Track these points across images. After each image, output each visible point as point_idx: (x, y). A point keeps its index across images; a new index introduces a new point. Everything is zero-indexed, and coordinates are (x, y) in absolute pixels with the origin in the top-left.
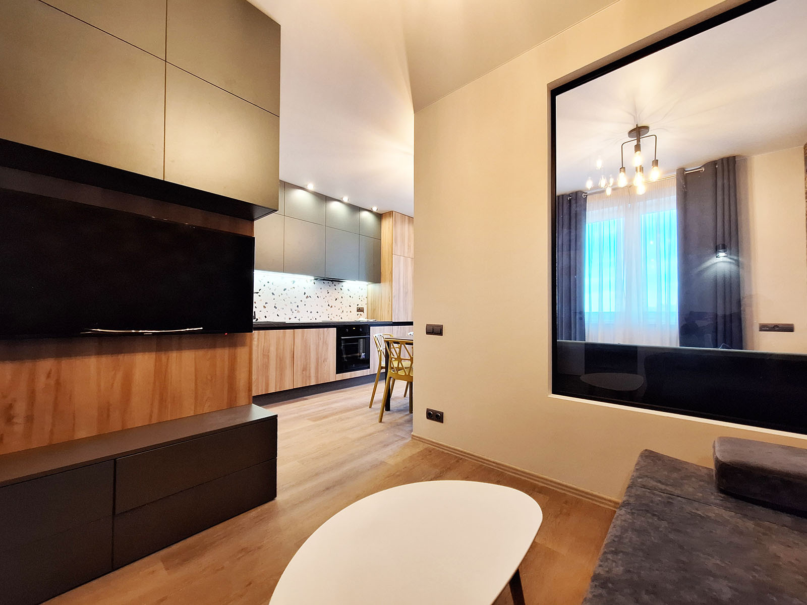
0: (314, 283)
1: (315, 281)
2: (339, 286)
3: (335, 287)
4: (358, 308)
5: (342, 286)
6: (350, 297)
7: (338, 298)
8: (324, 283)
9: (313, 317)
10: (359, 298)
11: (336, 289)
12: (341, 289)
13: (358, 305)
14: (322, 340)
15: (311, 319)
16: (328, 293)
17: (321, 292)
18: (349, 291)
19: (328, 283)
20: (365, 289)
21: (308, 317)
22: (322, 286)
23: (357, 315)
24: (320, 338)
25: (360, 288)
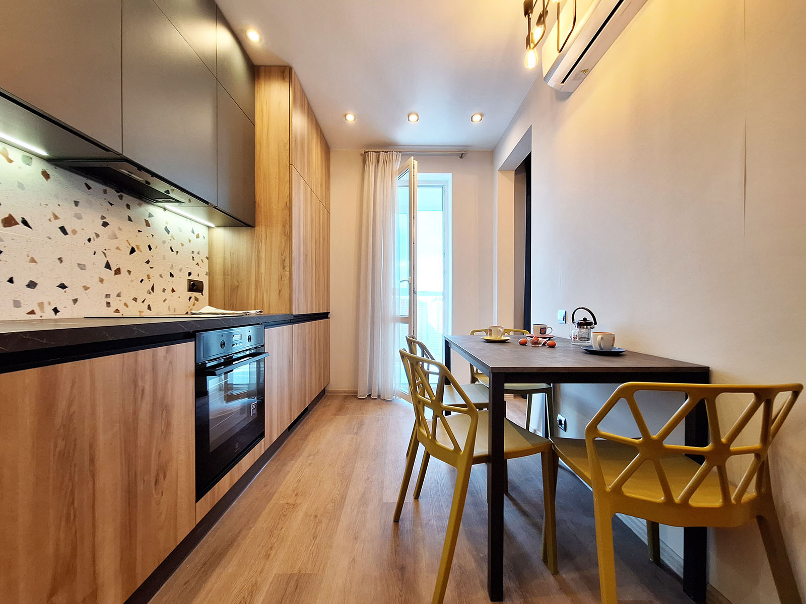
0: (46, 175)
2: (140, 212)
4: (190, 281)
5: (150, 216)
6: (172, 251)
7: (138, 248)
8: (86, 185)
9: (41, 305)
10: (193, 257)
11: (130, 219)
12: (148, 224)
13: (190, 274)
14: (148, 398)
15: (32, 312)
16: (105, 224)
17: (79, 217)
18: (168, 232)
19: (105, 192)
20: (204, 237)
21: (17, 304)
22: (79, 195)
23: (190, 299)
24: (143, 391)
25: (193, 232)
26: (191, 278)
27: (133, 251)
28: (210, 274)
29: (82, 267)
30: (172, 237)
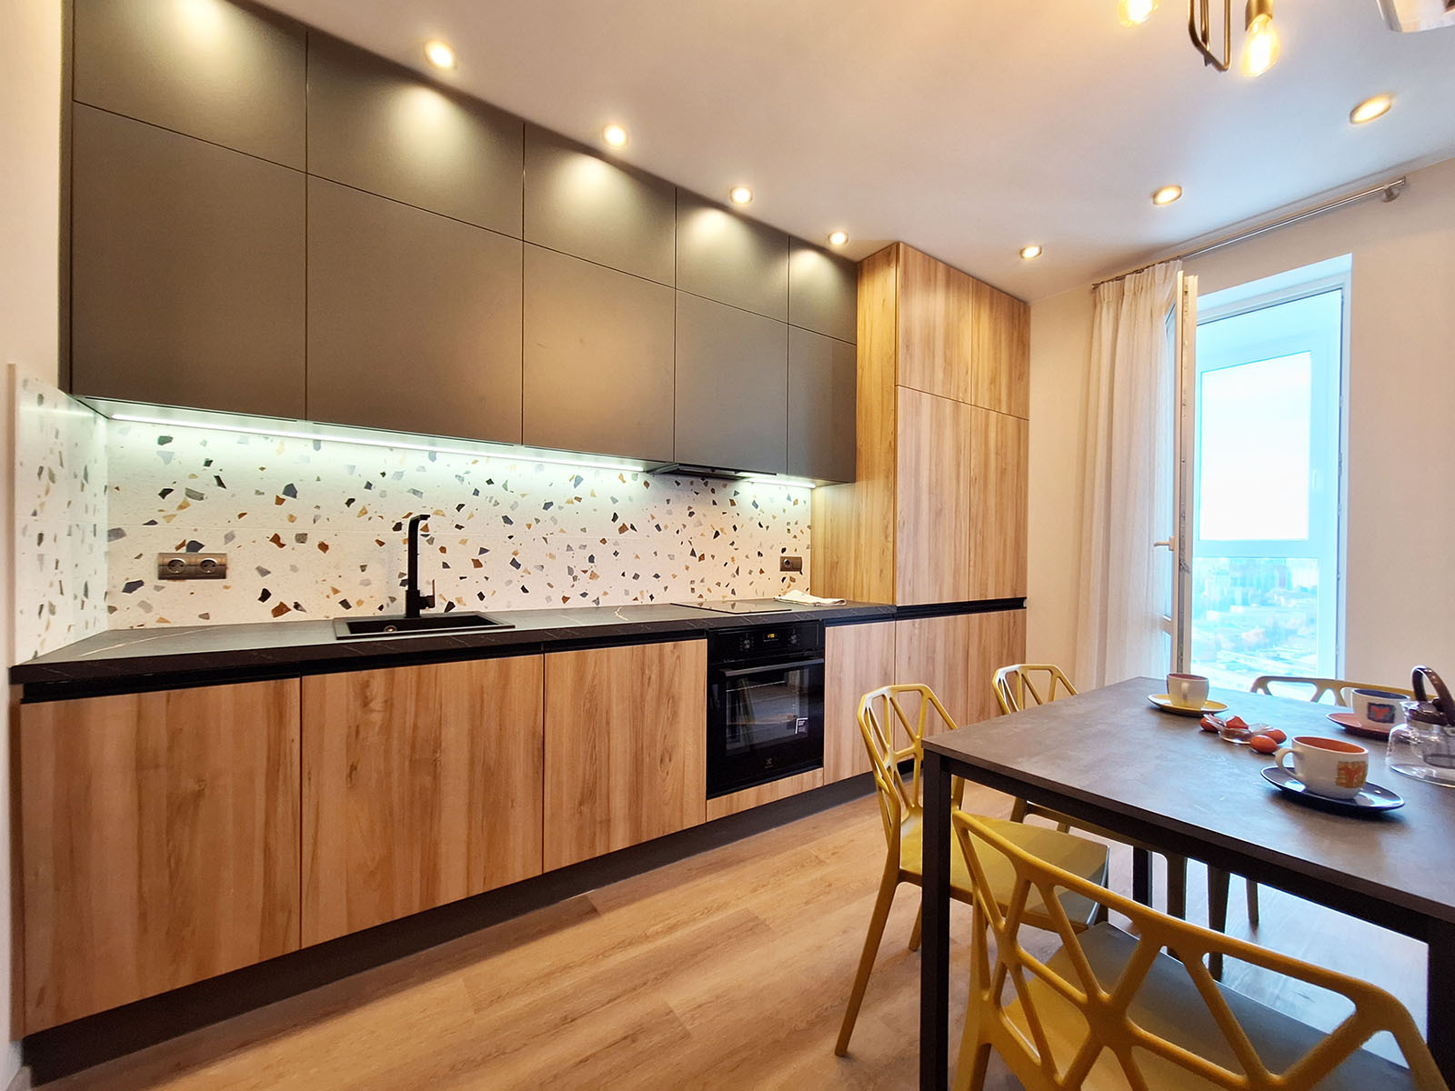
0: (647, 484)
1: (647, 477)
2: (725, 493)
3: (714, 497)
4: (782, 558)
5: (736, 493)
6: (761, 526)
7: (722, 532)
8: (676, 482)
9: (642, 592)
10: (789, 530)
11: (714, 503)
12: (733, 503)
13: (784, 550)
14: (654, 685)
15: (636, 599)
16: (691, 514)
17: (670, 513)
18: (757, 506)
19: (692, 483)
20: (805, 502)
21: (627, 593)
22: (670, 494)
23: (783, 581)
24: (650, 678)
25: (789, 498)
26: (784, 555)
27: (717, 534)
28: (812, 547)
29: (671, 557)
30: (761, 510)
